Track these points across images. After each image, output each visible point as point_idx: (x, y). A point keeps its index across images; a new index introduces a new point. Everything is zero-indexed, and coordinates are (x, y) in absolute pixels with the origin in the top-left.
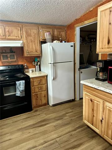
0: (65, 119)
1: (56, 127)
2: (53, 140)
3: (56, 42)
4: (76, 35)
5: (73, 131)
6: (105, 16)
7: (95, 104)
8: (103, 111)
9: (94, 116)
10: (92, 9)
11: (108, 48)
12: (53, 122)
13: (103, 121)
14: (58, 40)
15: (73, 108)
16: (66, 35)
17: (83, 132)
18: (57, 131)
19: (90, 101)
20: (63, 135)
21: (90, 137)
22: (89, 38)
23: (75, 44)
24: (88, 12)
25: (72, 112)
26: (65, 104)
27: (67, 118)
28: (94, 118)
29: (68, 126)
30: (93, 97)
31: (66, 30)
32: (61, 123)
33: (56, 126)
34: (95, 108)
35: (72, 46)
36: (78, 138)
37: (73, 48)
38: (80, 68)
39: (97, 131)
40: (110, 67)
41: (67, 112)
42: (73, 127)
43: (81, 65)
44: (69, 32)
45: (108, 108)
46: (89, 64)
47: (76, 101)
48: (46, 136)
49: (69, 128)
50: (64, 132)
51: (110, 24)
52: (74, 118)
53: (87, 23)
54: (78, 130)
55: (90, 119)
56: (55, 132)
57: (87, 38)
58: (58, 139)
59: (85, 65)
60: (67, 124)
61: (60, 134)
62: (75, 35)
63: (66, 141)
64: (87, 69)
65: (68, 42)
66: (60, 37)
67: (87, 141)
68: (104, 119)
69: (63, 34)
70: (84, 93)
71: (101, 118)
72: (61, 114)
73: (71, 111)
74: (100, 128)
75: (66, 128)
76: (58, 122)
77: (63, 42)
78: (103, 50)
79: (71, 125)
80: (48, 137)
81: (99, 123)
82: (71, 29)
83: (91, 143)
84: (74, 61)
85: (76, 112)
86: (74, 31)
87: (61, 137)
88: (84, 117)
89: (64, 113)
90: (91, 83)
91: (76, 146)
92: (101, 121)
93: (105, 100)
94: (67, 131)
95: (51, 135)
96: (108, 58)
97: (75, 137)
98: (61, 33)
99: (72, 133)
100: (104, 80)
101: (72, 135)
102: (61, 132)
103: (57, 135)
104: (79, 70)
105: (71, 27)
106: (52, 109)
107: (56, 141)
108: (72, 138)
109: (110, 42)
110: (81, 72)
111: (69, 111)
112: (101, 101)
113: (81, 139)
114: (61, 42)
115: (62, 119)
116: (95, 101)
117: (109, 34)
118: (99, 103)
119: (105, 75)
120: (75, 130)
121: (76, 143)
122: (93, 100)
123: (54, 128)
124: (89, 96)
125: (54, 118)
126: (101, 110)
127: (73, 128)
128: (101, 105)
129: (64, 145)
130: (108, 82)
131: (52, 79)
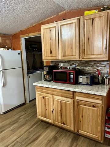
0: (21, 121)
1: (14, 131)
2: (13, 142)
3: (3, 50)
4: (22, 44)
5: (30, 128)
6: (47, 33)
7: (47, 99)
8: (53, 103)
9: (46, 110)
10: (34, 25)
11: (51, 57)
12: (9, 127)
13: (54, 111)
14: (5, 48)
15: (26, 110)
16: (11, 43)
17: (38, 126)
18: (15, 133)
19: (42, 98)
20: (22, 135)
21: (45, 128)
22: (31, 47)
23: (21, 52)
24: (31, 26)
25: (26, 113)
26: (17, 109)
27: (22, 120)
28: (47, 111)
29: (25, 126)
30: (44, 95)
31: (11, 39)
32: (17, 125)
33: (13, 129)
34: (47, 103)
35: (19, 54)
36: (36, 132)
37: (20, 55)
38: (28, 73)
39: (50, 121)
40: (54, 70)
41: (21, 115)
42: (30, 125)
43: (28, 71)
44: (14, 41)
45: (56, 100)
46: (34, 70)
47: (27, 104)
48: (5, 141)
49: (26, 128)
50: (23, 132)
51: (51, 39)
52: (28, 118)
53: (31, 35)
54: (34, 127)
55: (44, 114)
56: (14, 134)
57: (29, 47)
58: (18, 140)
59: (31, 71)
60: (23, 125)
61: (19, 135)
62: (20, 44)
63: (27, 138)
64: (33, 74)
65: (14, 50)
66: (5, 44)
67: (43, 132)
68: (54, 109)
69: (8, 42)
70: (37, 93)
71: (52, 110)
72: (15, 118)
73: (24, 113)
74: (52, 117)
75: (23, 129)
76: (14, 126)
77: (10, 49)
78: (48, 58)
79: (27, 124)
80: (7, 142)
81: (51, 114)
82: (16, 39)
83: (47, 132)
84: (22, 67)
85: (29, 113)
86: (20, 41)
87: (21, 137)
88: (38, 113)
89: (18, 116)
90: (42, 83)
91: (36, 138)
92: (53, 112)
93: (54, 95)
94: (25, 130)
95: (11, 139)
96: (51, 64)
97: (33, 132)
98: (6, 41)
99: (29, 130)
100: (50, 81)
101: (30, 132)
102: (20, 133)
103: (16, 137)
104: (27, 75)
105: (16, 37)
106: (4, 117)
107: (17, 142)
108: (31, 134)
109: (52, 52)
110: (30, 77)
111: (22, 114)
112: (51, 96)
113: (38, 132)
114: (8, 49)
115: (17, 122)
116: (46, 97)
117: (51, 46)
118: (49, 98)
119: (51, 77)
120: (32, 127)
121: (35, 137)
122: (44, 97)
123: (12, 132)
124: (41, 94)
125: (9, 124)
126: (51, 103)
127: (30, 127)
128: (51, 99)
129: (25, 142)
130: (54, 82)
131: (2, 86)
